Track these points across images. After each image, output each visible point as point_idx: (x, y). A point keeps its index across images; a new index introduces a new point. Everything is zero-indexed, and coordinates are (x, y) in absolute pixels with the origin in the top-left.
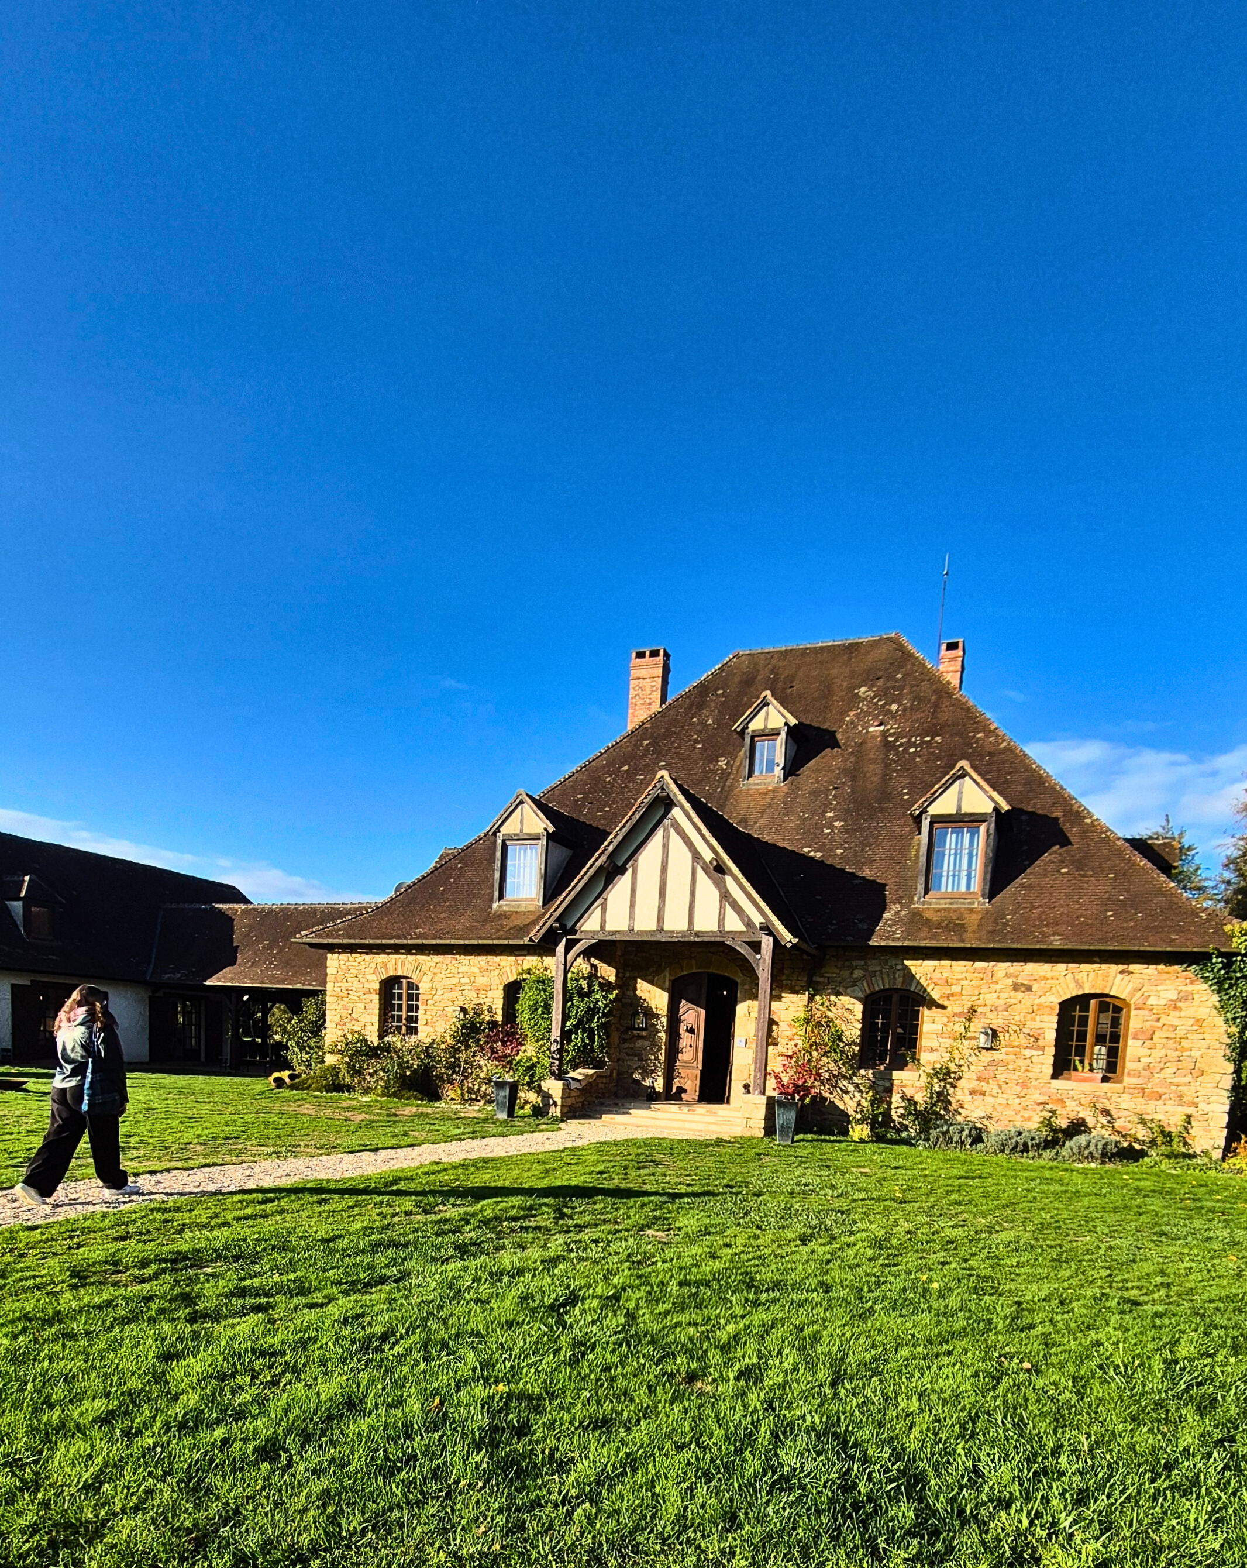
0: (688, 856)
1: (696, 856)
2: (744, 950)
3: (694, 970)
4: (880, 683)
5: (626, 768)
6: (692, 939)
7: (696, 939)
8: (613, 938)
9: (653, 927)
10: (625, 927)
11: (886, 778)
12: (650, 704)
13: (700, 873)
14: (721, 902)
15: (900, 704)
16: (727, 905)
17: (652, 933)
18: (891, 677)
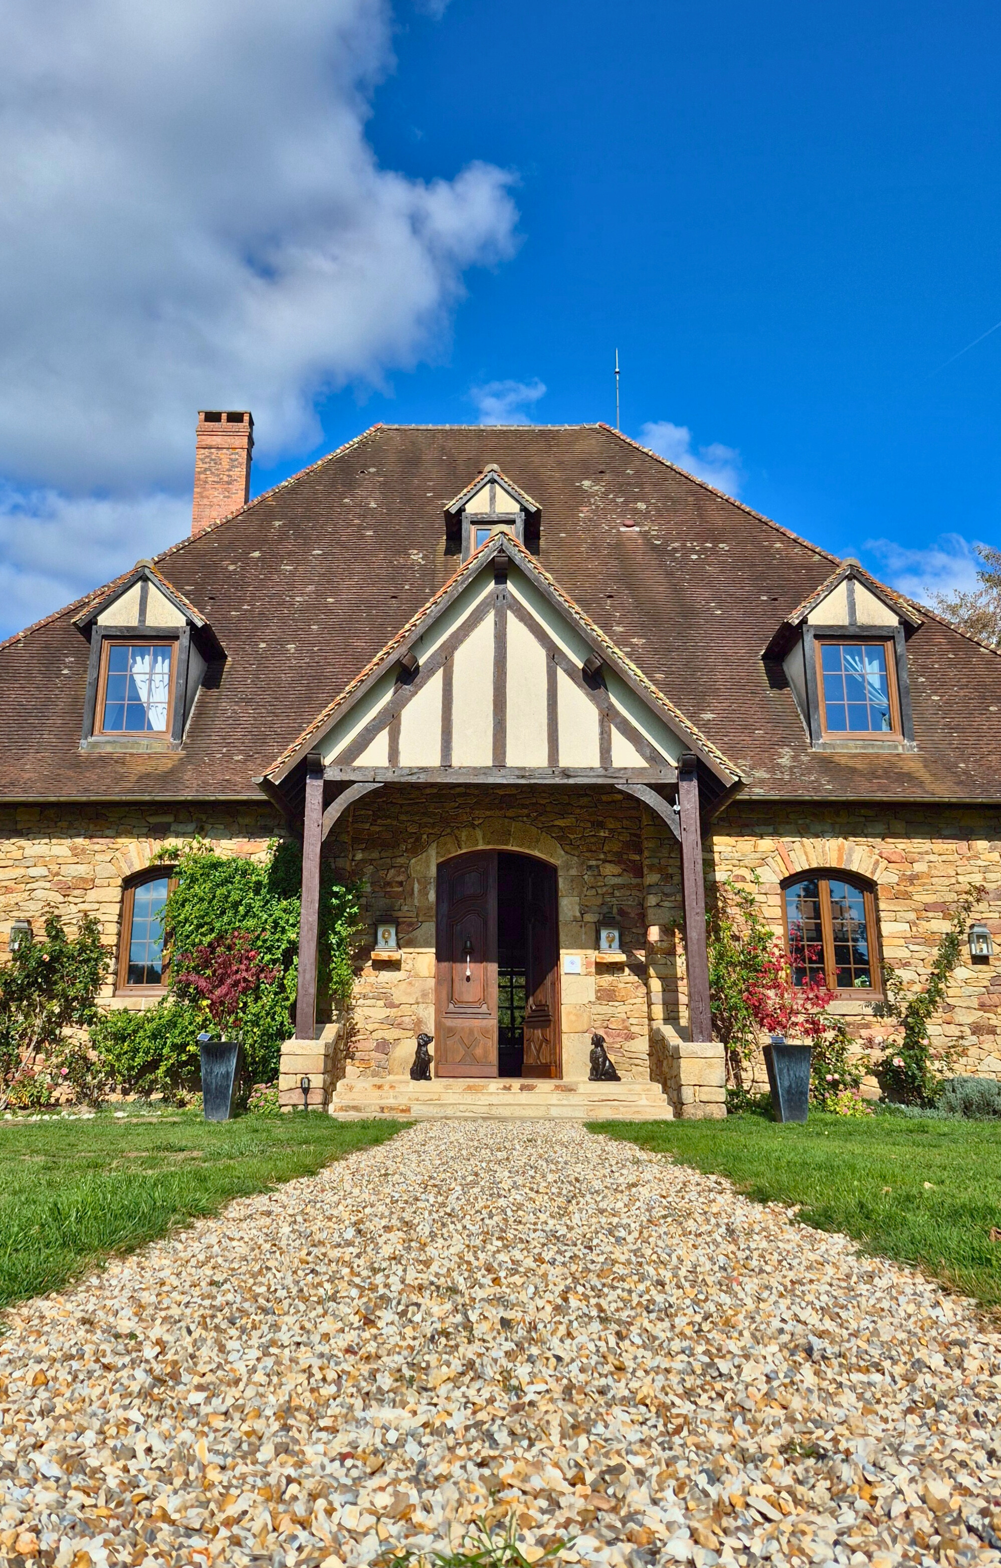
0: (541, 654)
1: (554, 655)
2: (651, 799)
3: (481, 847)
4: (606, 477)
5: (257, 554)
6: (558, 781)
7: (565, 781)
8: (413, 779)
9: (487, 760)
10: (434, 760)
11: (676, 589)
12: (229, 483)
13: (563, 680)
14: (602, 722)
15: (647, 502)
16: (614, 730)
17: (485, 770)
18: (618, 473)
